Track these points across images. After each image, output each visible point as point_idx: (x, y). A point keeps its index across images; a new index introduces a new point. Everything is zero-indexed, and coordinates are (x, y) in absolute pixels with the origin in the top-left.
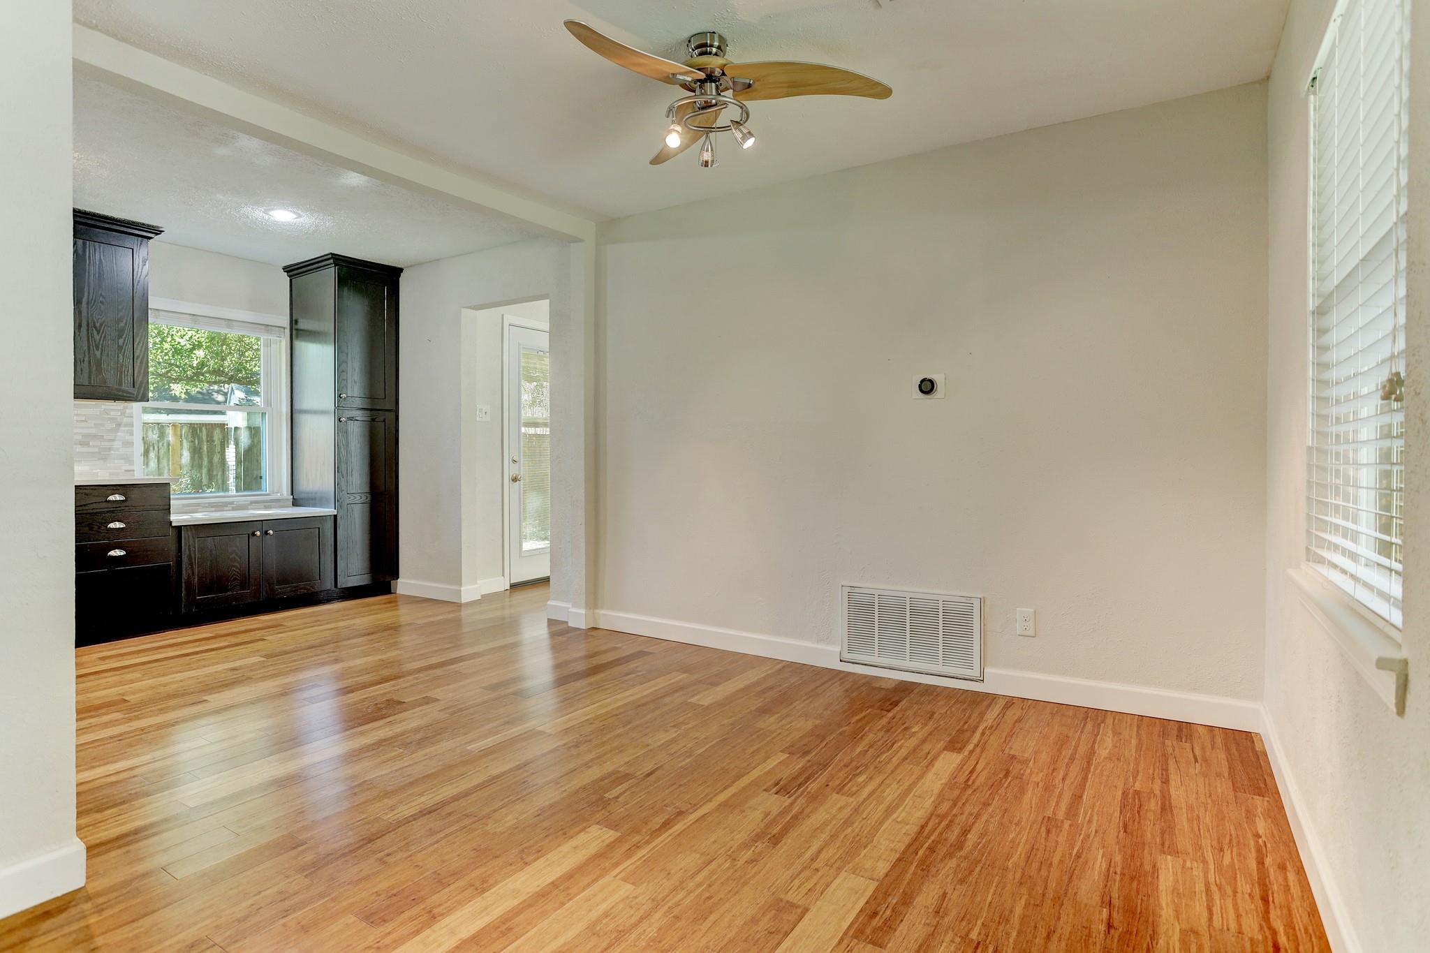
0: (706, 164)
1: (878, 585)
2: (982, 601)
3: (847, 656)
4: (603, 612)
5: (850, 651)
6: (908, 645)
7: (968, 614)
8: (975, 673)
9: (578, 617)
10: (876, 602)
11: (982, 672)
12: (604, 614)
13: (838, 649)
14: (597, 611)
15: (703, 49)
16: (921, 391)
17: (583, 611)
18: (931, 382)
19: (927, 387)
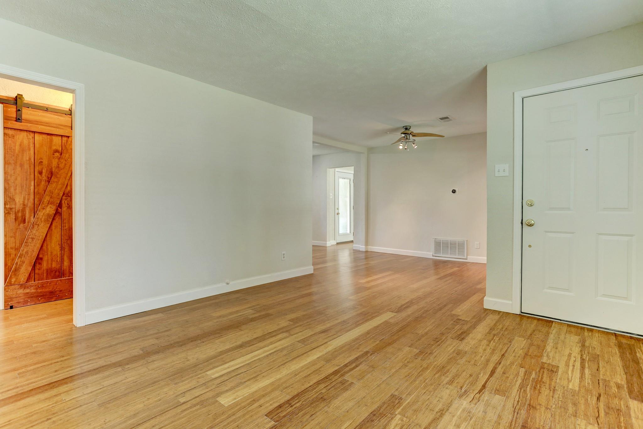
0: (406, 149)
1: (442, 238)
2: (467, 241)
3: (434, 255)
4: (370, 247)
5: (435, 254)
6: (449, 251)
7: (463, 244)
8: (465, 257)
9: (362, 248)
10: (441, 242)
11: (467, 257)
12: (370, 248)
13: (432, 253)
14: (367, 247)
15: (406, 129)
16: (452, 192)
17: (364, 247)
18: (455, 190)
19: (454, 191)
